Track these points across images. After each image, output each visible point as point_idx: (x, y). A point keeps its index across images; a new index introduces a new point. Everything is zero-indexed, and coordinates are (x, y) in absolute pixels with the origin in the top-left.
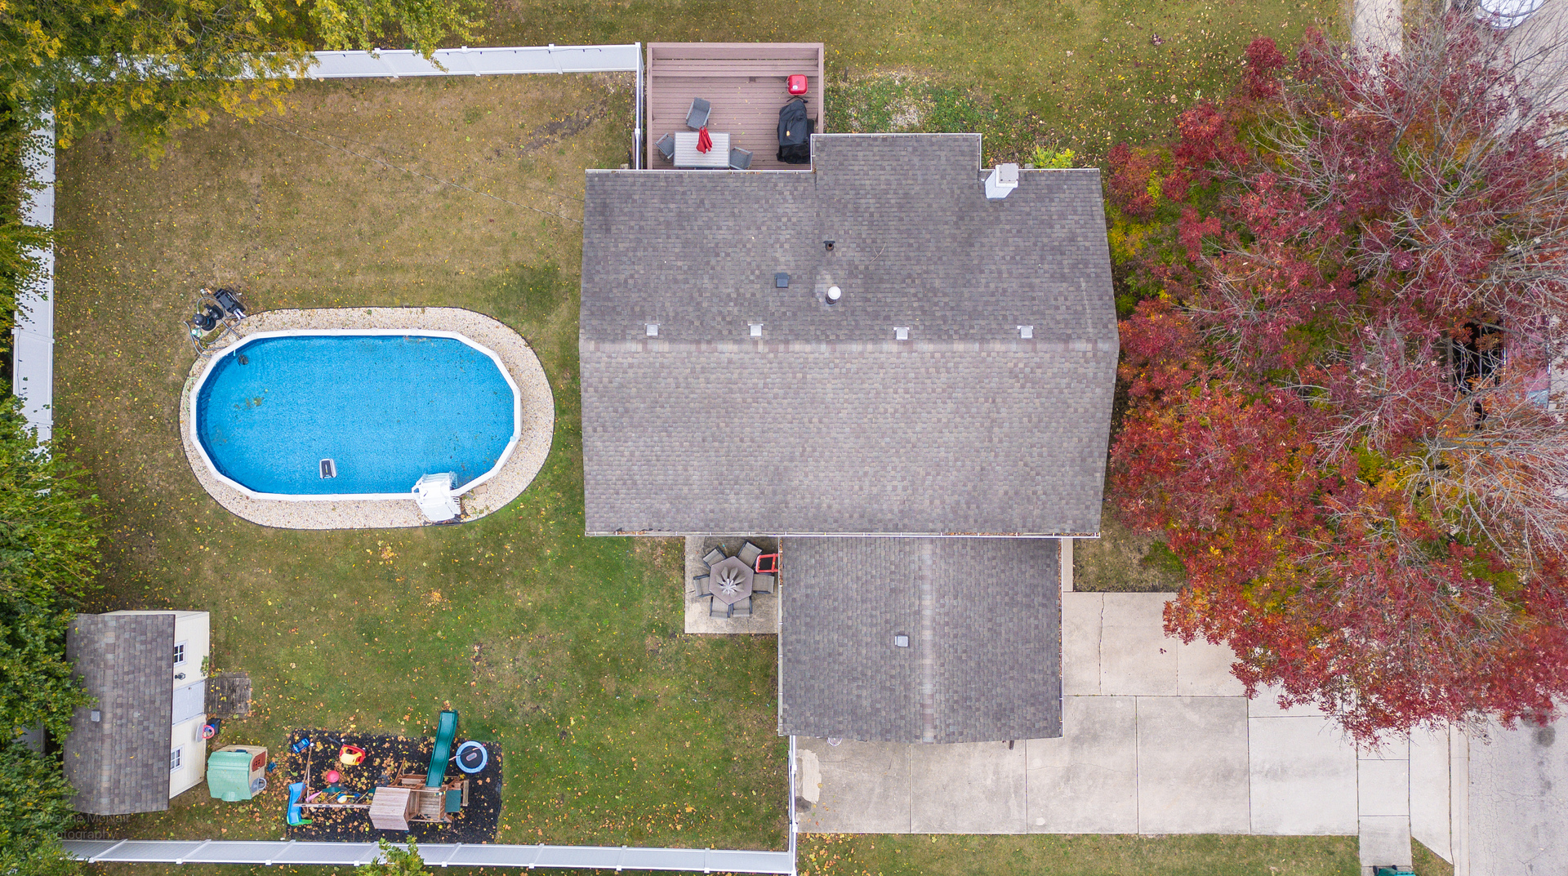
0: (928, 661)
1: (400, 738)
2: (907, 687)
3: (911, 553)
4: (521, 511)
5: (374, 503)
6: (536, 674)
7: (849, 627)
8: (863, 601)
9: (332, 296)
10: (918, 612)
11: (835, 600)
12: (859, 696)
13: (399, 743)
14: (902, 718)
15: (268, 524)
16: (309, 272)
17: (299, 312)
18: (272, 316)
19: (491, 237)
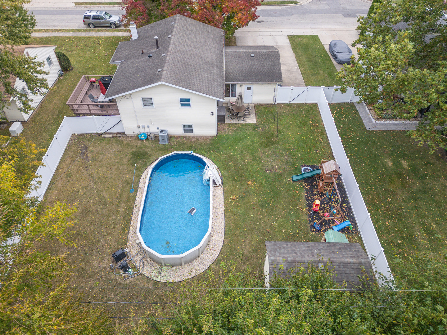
0: (257, 51)
1: (306, 194)
2: (265, 55)
3: (229, 54)
4: (217, 160)
5: (214, 202)
6: (275, 156)
7: (250, 67)
8: (243, 63)
9: (126, 219)
10: (245, 52)
11: (243, 70)
12: (269, 65)
13: (308, 195)
14: (273, 56)
15: (223, 241)
16: (114, 227)
17: (130, 231)
18: (130, 241)
19: (116, 169)
